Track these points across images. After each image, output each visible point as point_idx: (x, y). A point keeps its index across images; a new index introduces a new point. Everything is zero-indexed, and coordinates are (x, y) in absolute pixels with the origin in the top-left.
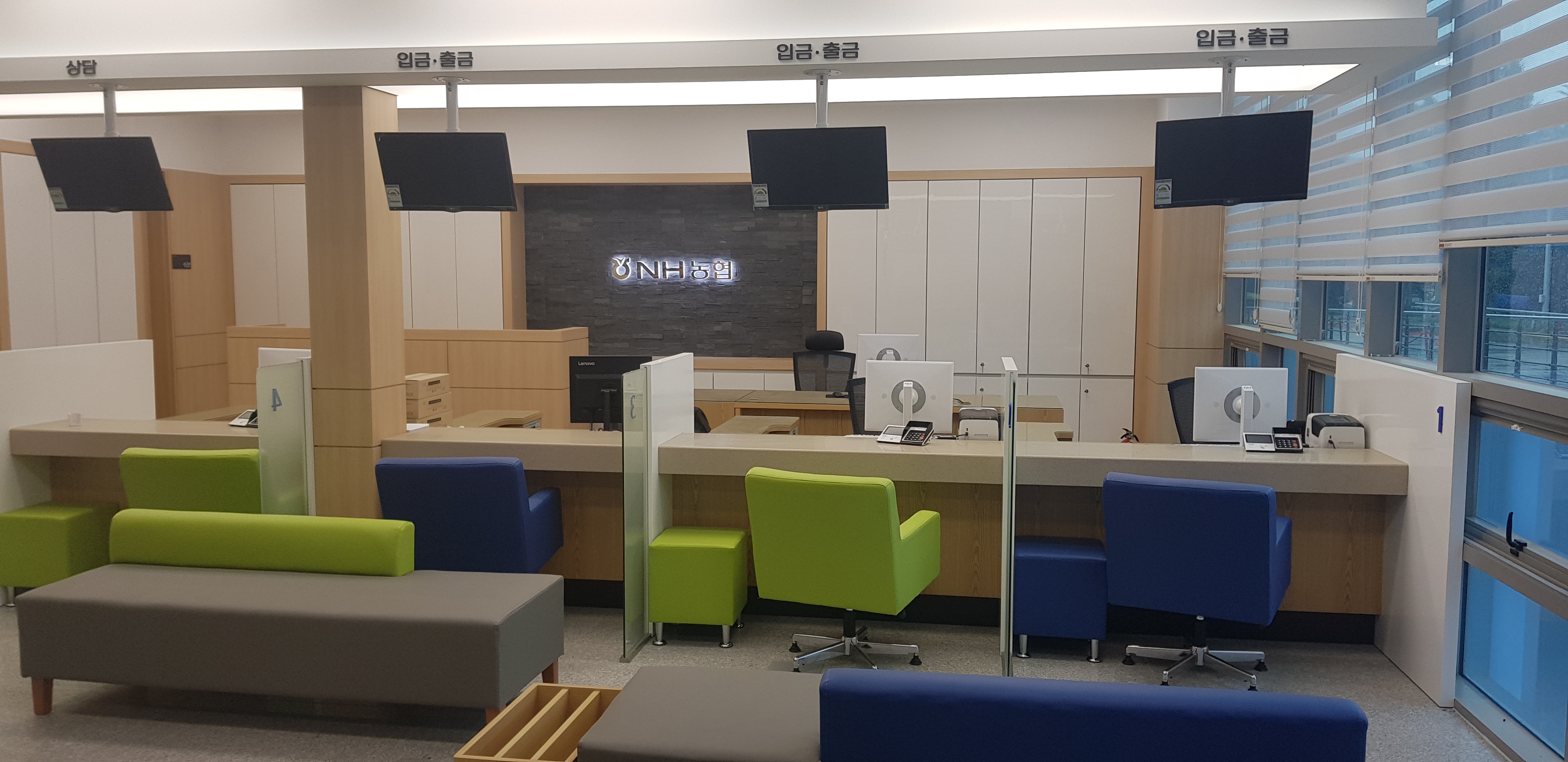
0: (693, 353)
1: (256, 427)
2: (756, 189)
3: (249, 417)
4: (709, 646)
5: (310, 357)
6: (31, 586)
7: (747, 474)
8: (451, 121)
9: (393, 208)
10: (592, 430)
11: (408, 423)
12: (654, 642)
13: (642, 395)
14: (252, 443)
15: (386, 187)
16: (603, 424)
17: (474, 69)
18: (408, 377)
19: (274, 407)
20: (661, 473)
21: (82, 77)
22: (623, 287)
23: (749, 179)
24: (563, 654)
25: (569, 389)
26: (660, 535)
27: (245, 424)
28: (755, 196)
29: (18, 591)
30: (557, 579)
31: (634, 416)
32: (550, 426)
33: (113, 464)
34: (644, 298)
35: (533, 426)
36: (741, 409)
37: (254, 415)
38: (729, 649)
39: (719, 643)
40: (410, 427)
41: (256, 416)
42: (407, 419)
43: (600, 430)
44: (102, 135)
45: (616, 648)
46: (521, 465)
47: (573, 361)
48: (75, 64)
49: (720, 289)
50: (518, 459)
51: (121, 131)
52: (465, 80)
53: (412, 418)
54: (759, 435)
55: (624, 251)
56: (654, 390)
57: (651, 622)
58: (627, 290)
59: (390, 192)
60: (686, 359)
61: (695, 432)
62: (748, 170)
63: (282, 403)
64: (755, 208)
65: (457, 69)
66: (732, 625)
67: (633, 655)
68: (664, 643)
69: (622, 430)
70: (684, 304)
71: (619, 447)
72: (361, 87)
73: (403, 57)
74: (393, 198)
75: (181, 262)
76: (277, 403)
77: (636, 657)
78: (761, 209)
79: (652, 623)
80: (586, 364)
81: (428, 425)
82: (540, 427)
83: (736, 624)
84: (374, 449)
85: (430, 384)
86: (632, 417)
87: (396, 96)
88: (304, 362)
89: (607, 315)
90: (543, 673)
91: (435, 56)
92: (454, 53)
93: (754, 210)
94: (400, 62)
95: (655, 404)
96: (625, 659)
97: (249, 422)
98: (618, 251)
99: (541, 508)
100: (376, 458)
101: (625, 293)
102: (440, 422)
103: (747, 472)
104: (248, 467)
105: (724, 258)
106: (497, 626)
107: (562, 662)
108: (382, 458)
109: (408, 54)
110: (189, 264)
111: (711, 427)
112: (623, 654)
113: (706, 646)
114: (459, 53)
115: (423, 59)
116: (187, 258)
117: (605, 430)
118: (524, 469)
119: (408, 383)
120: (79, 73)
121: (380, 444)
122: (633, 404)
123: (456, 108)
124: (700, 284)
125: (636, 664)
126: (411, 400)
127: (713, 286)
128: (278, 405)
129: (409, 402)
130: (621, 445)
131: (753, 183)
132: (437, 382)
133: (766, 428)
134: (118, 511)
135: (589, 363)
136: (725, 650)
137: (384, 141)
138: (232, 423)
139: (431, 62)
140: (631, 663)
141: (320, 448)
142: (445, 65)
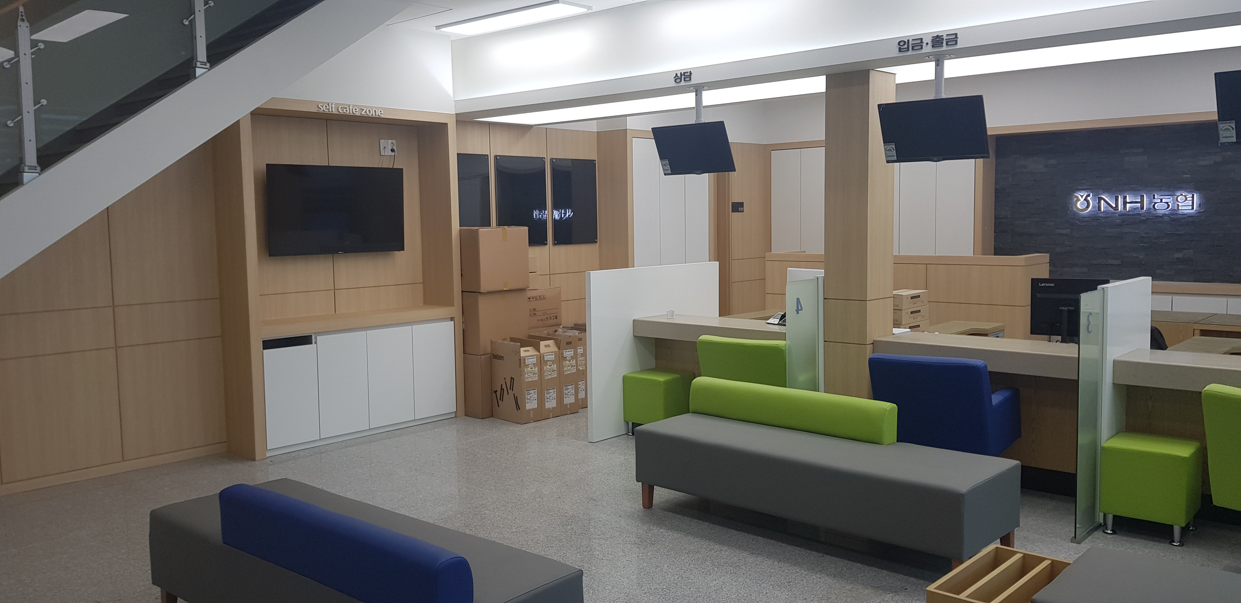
0: (1151, 278)
1: (785, 325)
2: (1221, 126)
3: (780, 318)
4: (1159, 542)
5: (824, 275)
6: (642, 423)
7: (1204, 390)
8: (938, 90)
9: (889, 161)
10: (1050, 341)
11: (894, 328)
12: (1103, 530)
13: (1098, 314)
14: (782, 336)
15: (884, 145)
16: (1060, 337)
17: (959, 46)
18: (895, 292)
19: (798, 311)
20: (1116, 382)
21: (683, 83)
22: (1084, 219)
23: (1216, 117)
24: (1019, 527)
25: (1030, 306)
26: (1113, 438)
27: (776, 323)
28: (1221, 132)
29: (635, 425)
30: (1016, 463)
31: (1090, 330)
32: (1012, 337)
33: (693, 346)
34: (1103, 229)
35: (997, 335)
36: (1201, 330)
37: (783, 316)
38: (1179, 548)
39: (1170, 541)
40: (896, 331)
41: (785, 317)
42: (894, 324)
43: (1058, 342)
44: (693, 122)
45: (1067, 529)
46: (986, 367)
47: (1035, 282)
48: (679, 75)
49: (1182, 219)
50: (983, 361)
51: (707, 118)
52: (951, 56)
53: (897, 324)
54: (1220, 355)
55: (1086, 187)
56: (1111, 309)
57: (1101, 512)
58: (1087, 221)
59: (888, 149)
60: (1144, 282)
61: (1151, 348)
62: (1215, 109)
63: (803, 309)
64: (1221, 143)
65: (945, 48)
66: (1184, 525)
67: (1085, 538)
68: (1114, 532)
69: (1078, 343)
70: (1144, 233)
71: (1076, 357)
72: (869, 70)
73: (902, 44)
74: (890, 153)
75: (737, 207)
76: (800, 308)
77: (1087, 540)
78: (1227, 144)
79: (1102, 514)
80: (1047, 285)
81: (910, 330)
82: (1003, 337)
83: (1188, 526)
84: (867, 346)
85: (912, 298)
86: (1089, 332)
87: (895, 74)
88: (819, 279)
89: (1067, 243)
90: (1000, 538)
91: (928, 40)
92: (943, 36)
93: (1219, 146)
94: (900, 48)
95: (1111, 323)
96: (1075, 539)
97: (780, 321)
98: (1080, 187)
99: (1001, 404)
100: (869, 353)
101: (1085, 224)
102: (919, 329)
103: (1205, 388)
104: (778, 354)
105: (1187, 191)
106: (963, 494)
107: (1018, 534)
108: (873, 353)
109: (906, 41)
110: (742, 208)
111: (1168, 345)
112: (1074, 535)
113: (1156, 541)
114: (947, 35)
115: (918, 43)
116: (741, 205)
117: (1062, 342)
118: (989, 370)
119: (895, 297)
120: (681, 81)
121: (872, 343)
122: (1090, 320)
123: (942, 79)
124: (1161, 215)
125: (1085, 546)
126: (897, 310)
127: (1175, 217)
128: (800, 310)
129: (895, 311)
130: (1077, 356)
131: (1219, 121)
132: (919, 296)
133: (1227, 349)
134: (695, 378)
135: (1049, 284)
136: (1175, 547)
137: (884, 109)
138: (768, 322)
139: (924, 44)
140: (1082, 545)
141: (828, 343)
142: (935, 46)
